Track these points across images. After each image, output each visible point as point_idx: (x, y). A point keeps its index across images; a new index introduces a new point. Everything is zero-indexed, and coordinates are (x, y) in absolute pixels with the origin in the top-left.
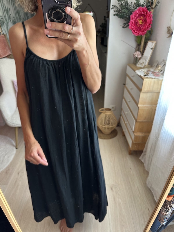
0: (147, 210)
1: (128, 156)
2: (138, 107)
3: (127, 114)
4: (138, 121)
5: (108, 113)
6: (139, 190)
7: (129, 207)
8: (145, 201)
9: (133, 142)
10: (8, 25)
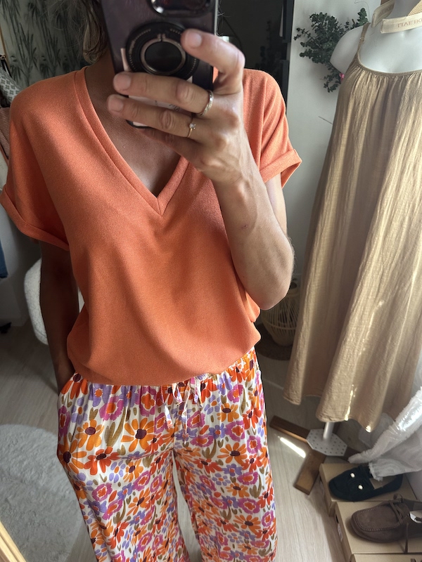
10: (29, 76)
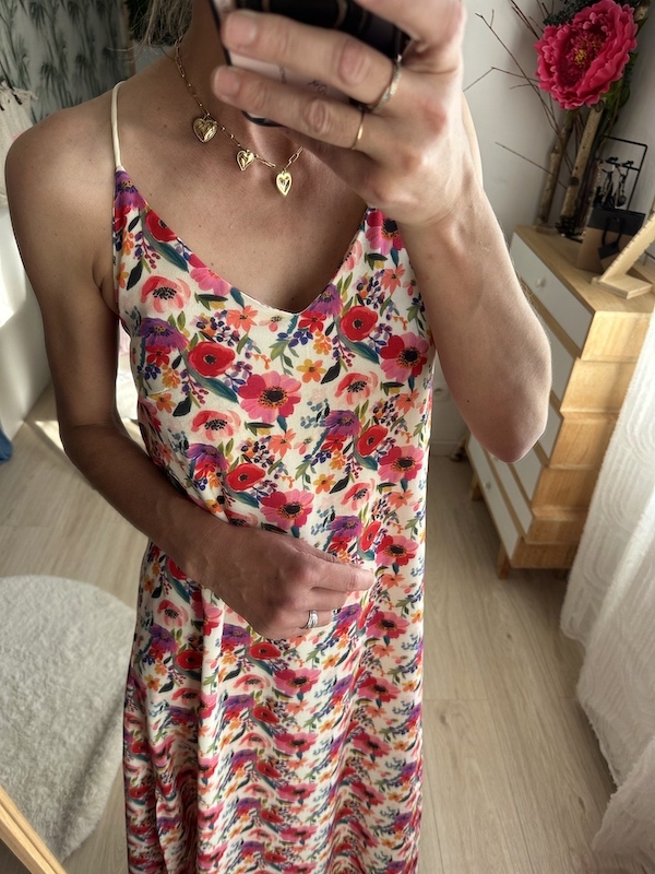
0: (576, 803)
1: (499, 584)
2: (562, 418)
6: (543, 727)
7: (509, 793)
10: (12, 23)
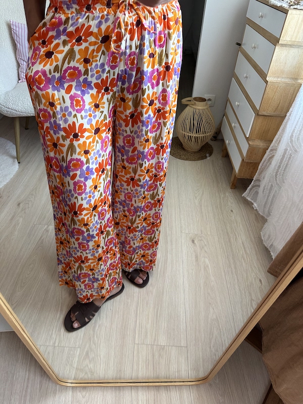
0: (258, 281)
1: (230, 190)
2: (266, 82)
3: (238, 106)
4: (260, 113)
5: (200, 106)
6: (244, 248)
7: (223, 274)
8: (255, 267)
9: (243, 160)
